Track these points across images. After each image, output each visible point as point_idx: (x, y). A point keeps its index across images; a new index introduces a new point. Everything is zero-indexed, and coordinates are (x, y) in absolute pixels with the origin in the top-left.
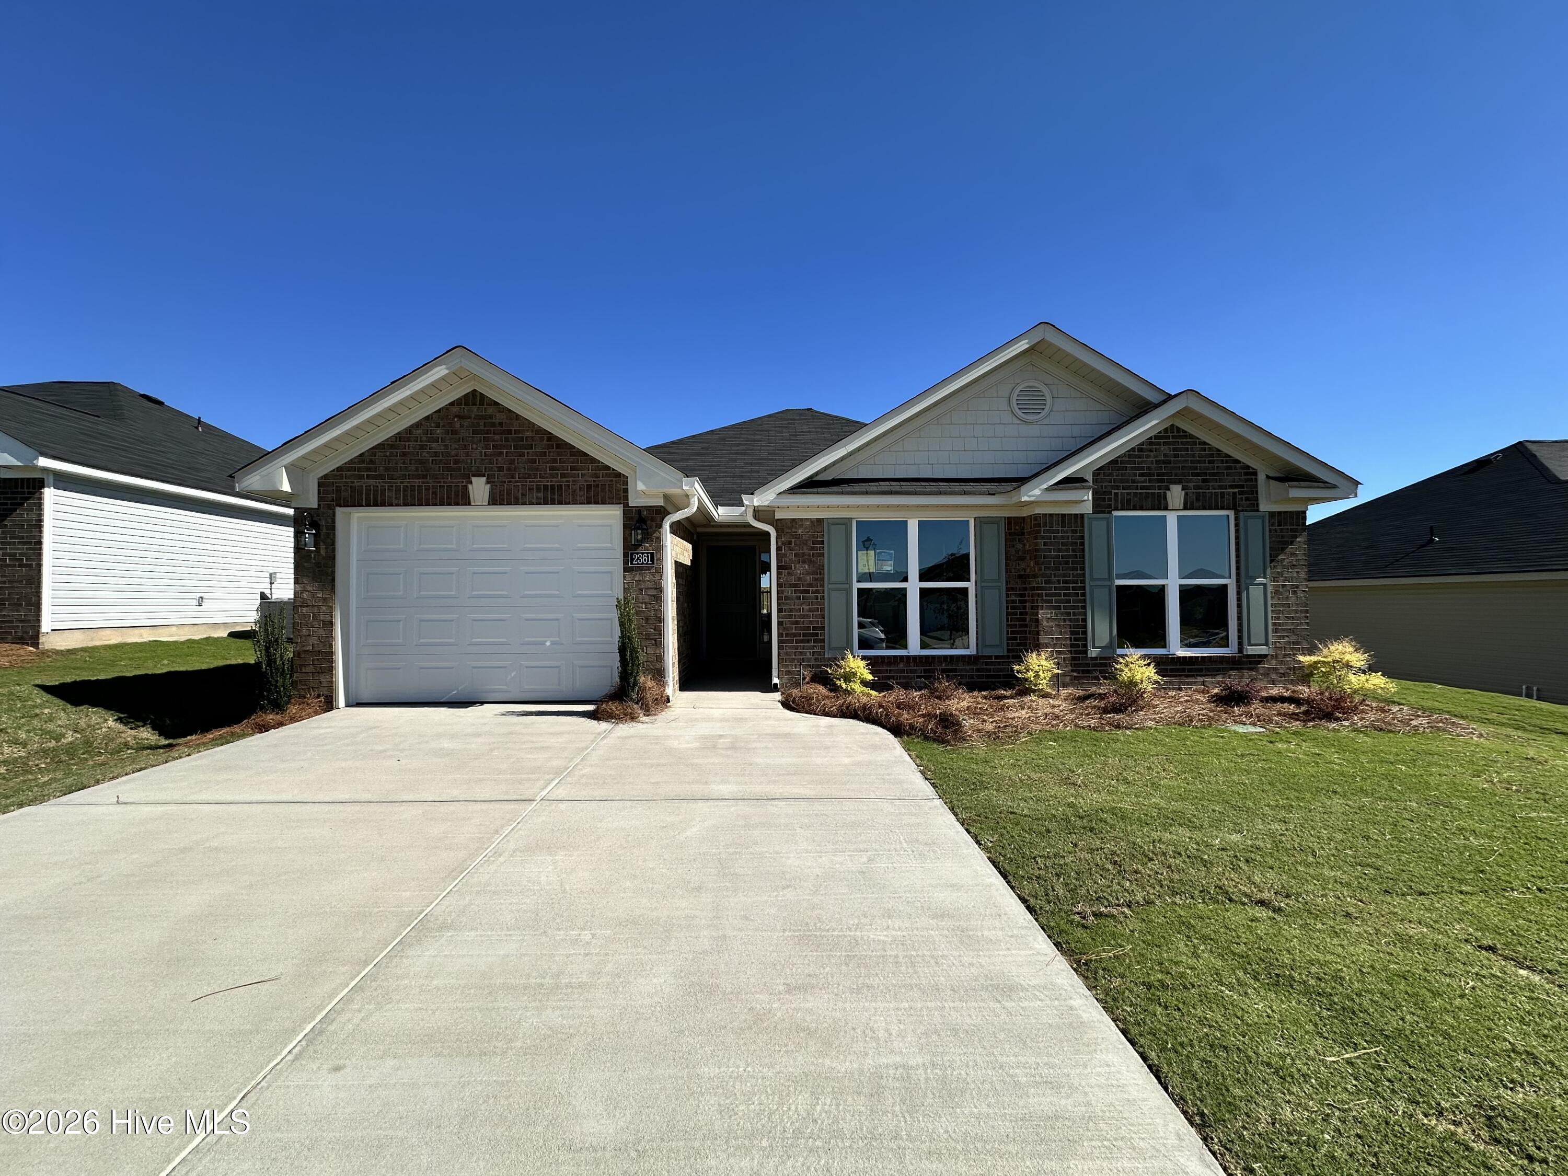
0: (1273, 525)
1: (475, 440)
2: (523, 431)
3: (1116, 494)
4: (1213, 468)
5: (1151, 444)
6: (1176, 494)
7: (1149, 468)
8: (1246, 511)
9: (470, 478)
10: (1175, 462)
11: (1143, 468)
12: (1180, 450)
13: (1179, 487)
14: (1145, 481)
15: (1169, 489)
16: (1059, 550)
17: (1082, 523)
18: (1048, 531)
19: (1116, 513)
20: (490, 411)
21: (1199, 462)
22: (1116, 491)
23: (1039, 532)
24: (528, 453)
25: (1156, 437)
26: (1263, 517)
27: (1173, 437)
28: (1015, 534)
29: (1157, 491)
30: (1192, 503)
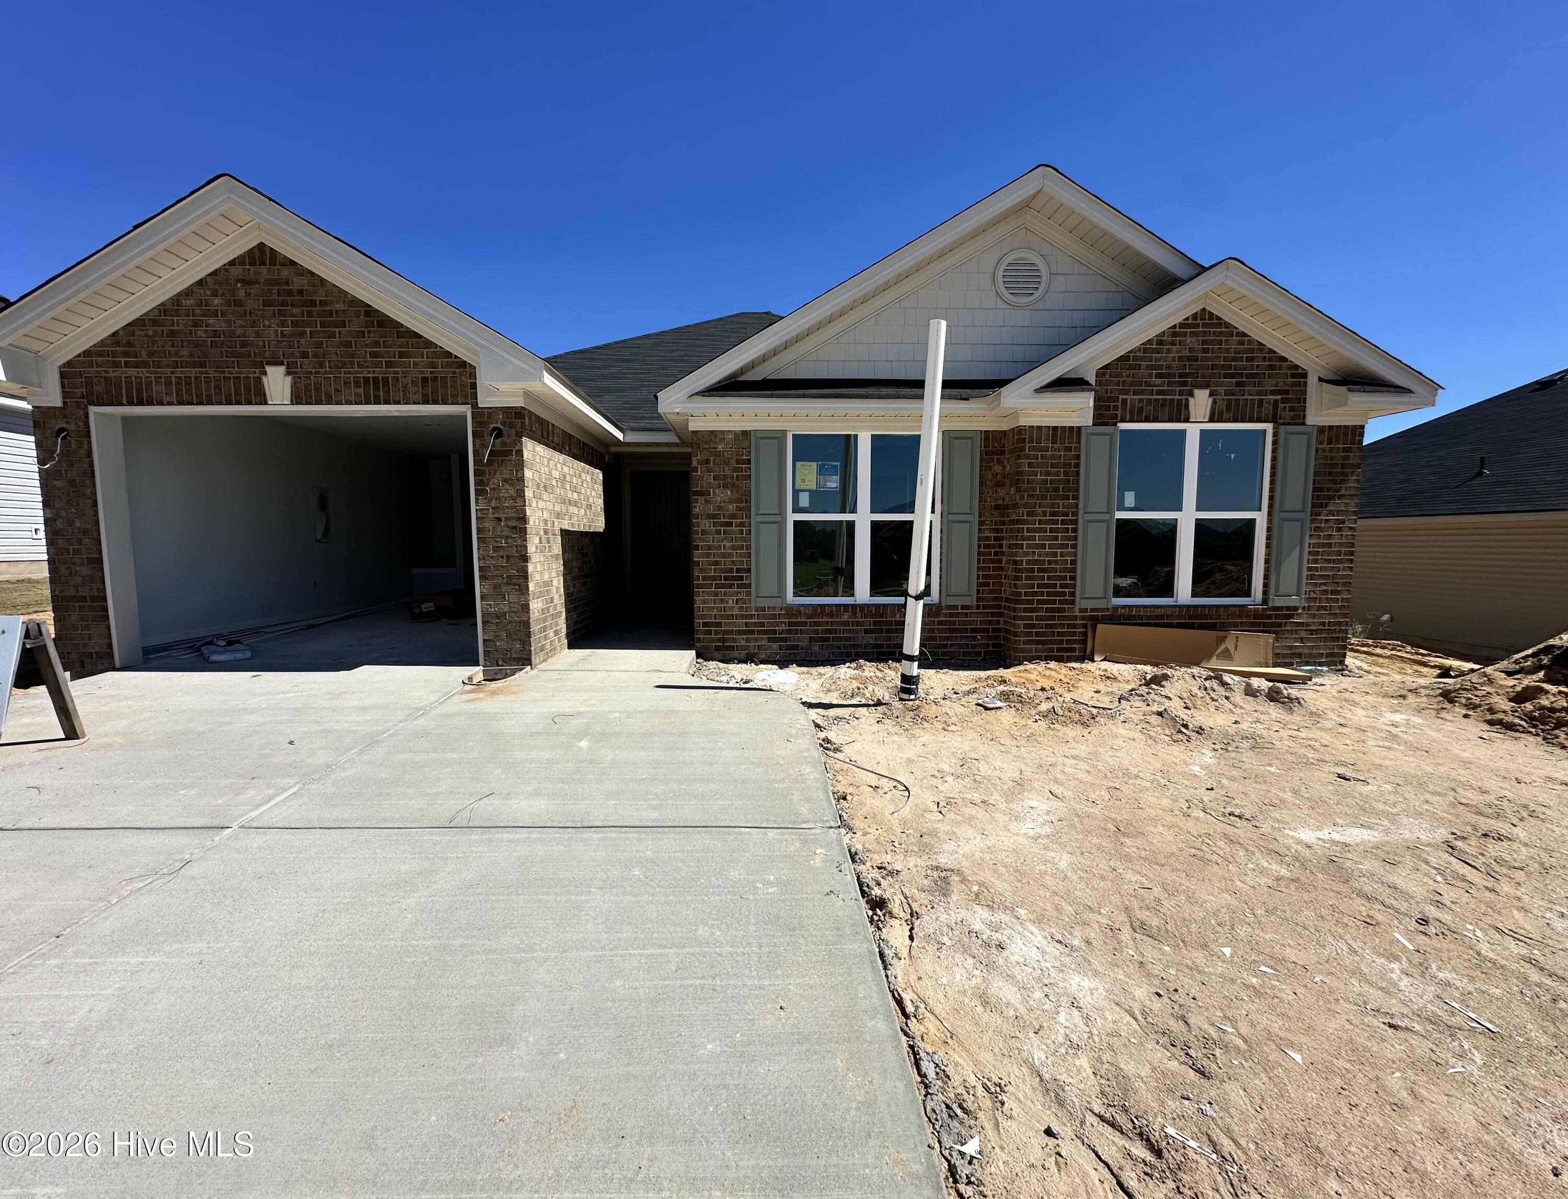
0: (1321, 443)
1: (267, 314)
2: (332, 302)
3: (1124, 401)
4: (1252, 367)
5: (1174, 334)
6: (1201, 401)
7: (1169, 367)
8: (1289, 424)
9: (264, 367)
10: (1203, 359)
11: (1161, 367)
12: (1211, 342)
13: (1206, 392)
14: (1162, 385)
15: (1192, 395)
16: (1048, 474)
17: (1079, 437)
18: (1035, 449)
19: (1123, 426)
20: (285, 273)
21: (1234, 359)
22: (1125, 397)
23: (1023, 449)
24: (340, 333)
25: (1182, 325)
26: (1309, 434)
27: (1204, 325)
28: (993, 453)
29: (1177, 397)
30: (1221, 414)
